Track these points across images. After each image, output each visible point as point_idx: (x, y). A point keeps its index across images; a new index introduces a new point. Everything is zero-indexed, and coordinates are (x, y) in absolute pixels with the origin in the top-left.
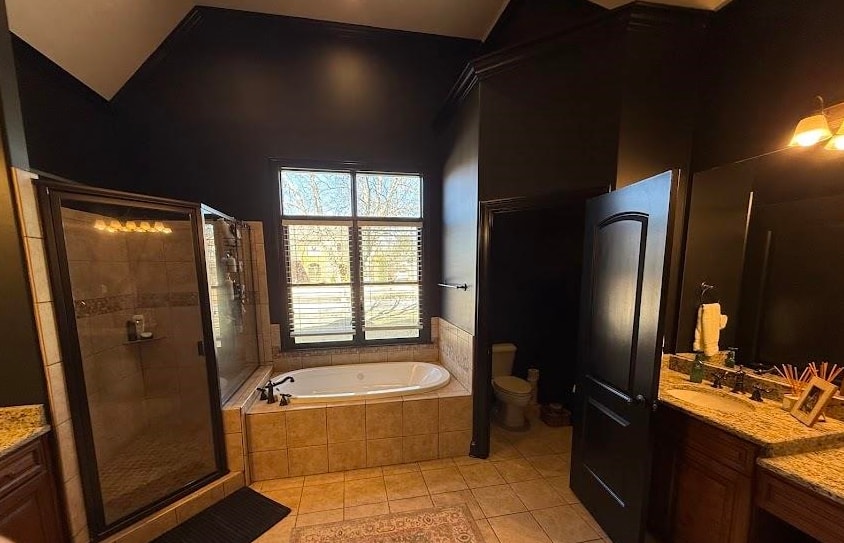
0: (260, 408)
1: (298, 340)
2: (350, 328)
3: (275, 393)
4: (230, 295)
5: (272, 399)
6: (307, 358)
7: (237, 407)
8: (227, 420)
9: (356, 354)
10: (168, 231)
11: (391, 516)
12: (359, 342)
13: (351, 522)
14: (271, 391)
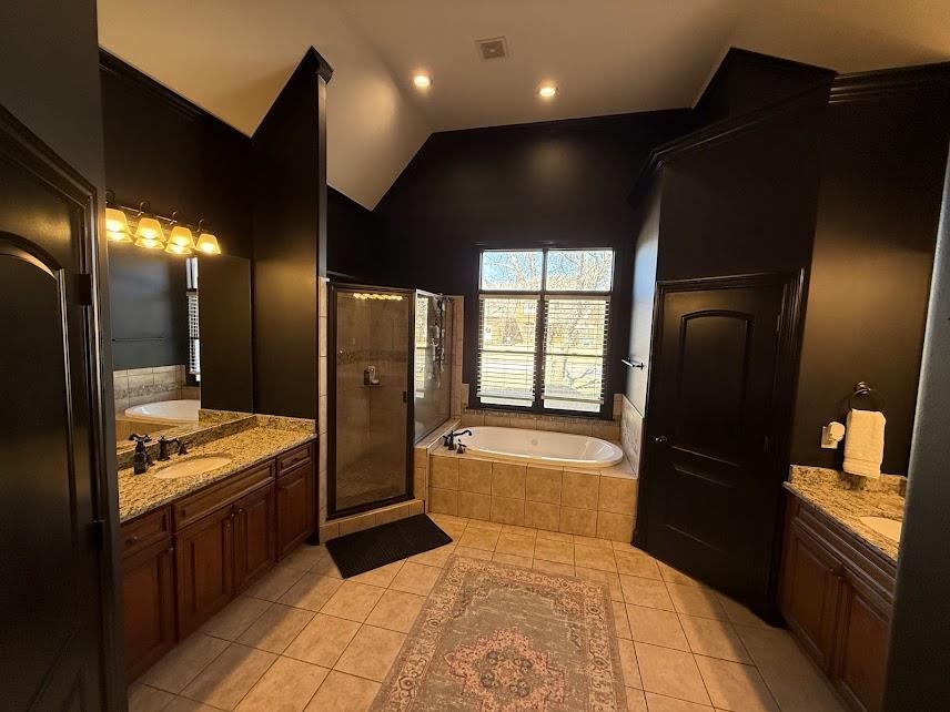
0: (442, 452)
1: (483, 400)
2: (531, 395)
3: (456, 442)
4: (432, 357)
5: (451, 446)
6: (490, 416)
7: (424, 447)
8: (417, 455)
9: (533, 420)
10: (400, 298)
11: (531, 571)
12: (538, 408)
13: (497, 565)
14: (452, 439)
